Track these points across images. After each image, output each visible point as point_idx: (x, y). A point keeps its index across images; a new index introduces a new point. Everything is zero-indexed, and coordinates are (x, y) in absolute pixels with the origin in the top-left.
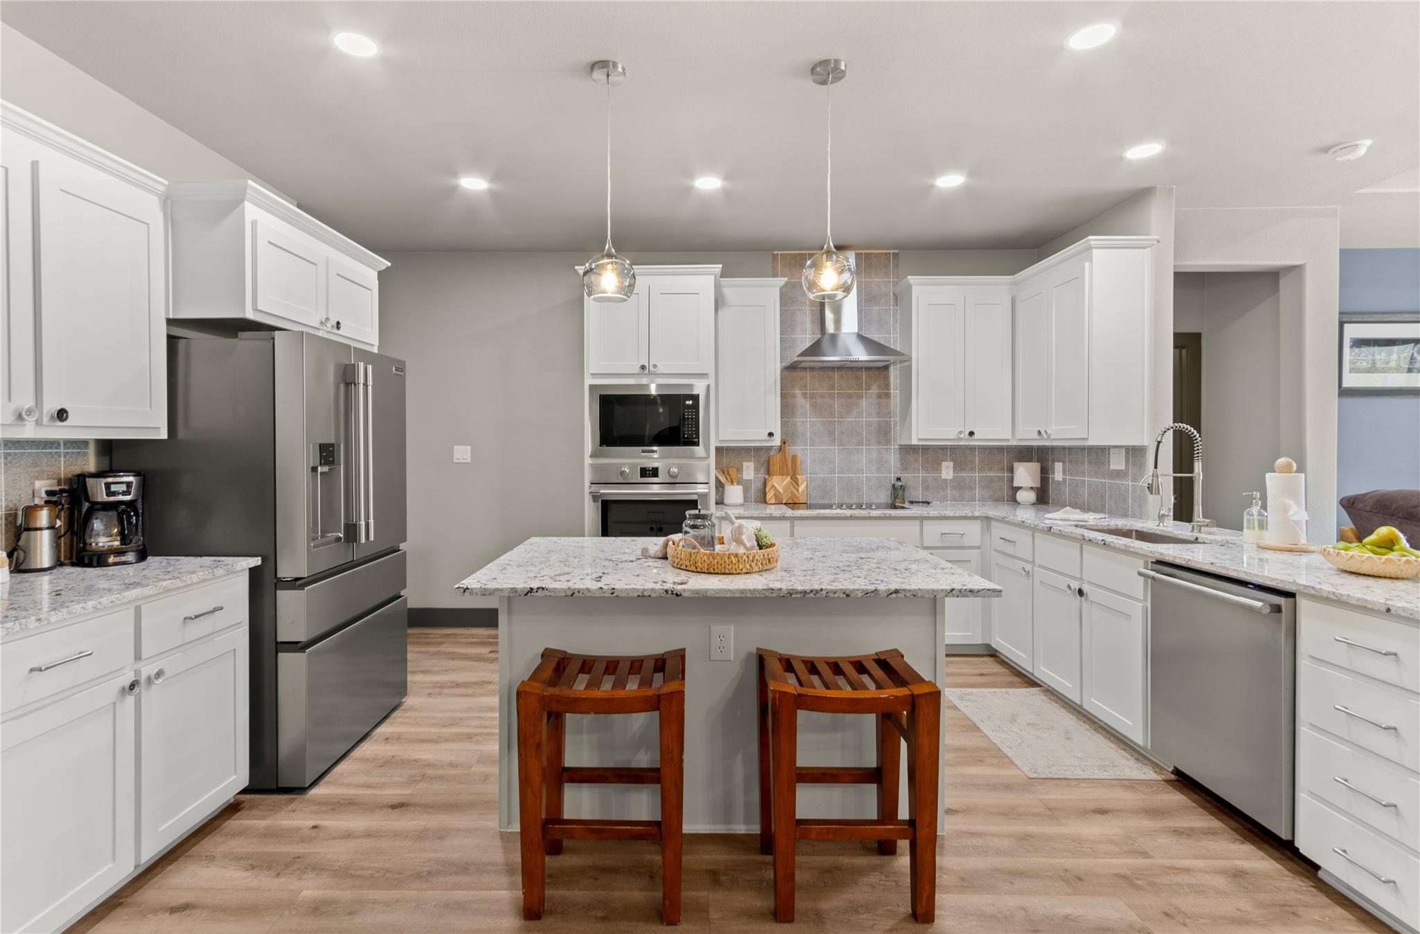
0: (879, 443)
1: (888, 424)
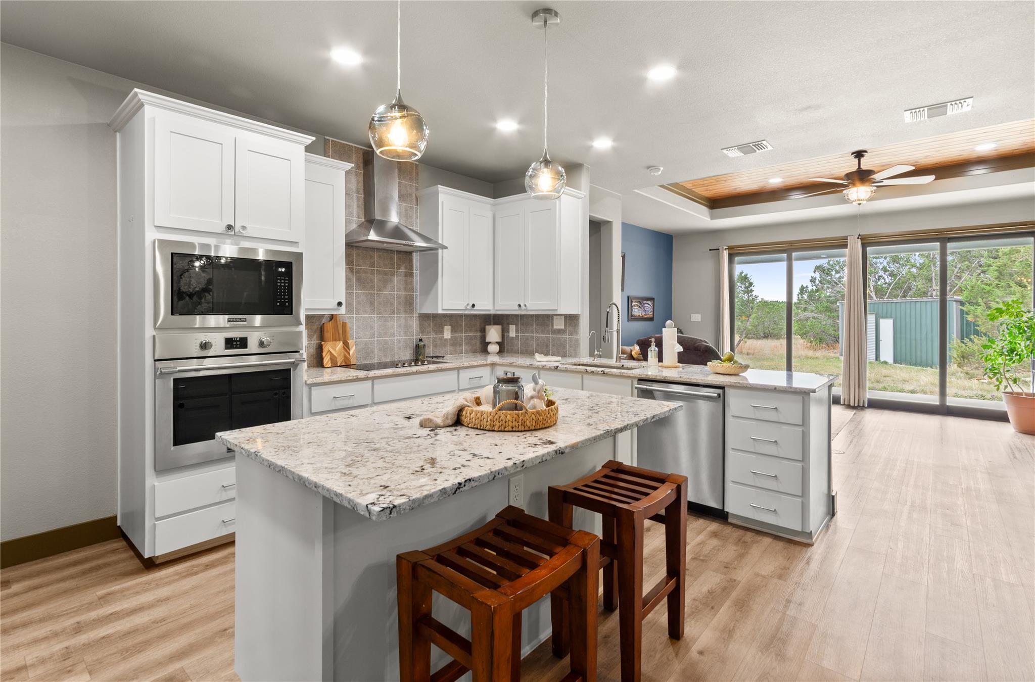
0: (406, 312)
1: (411, 297)
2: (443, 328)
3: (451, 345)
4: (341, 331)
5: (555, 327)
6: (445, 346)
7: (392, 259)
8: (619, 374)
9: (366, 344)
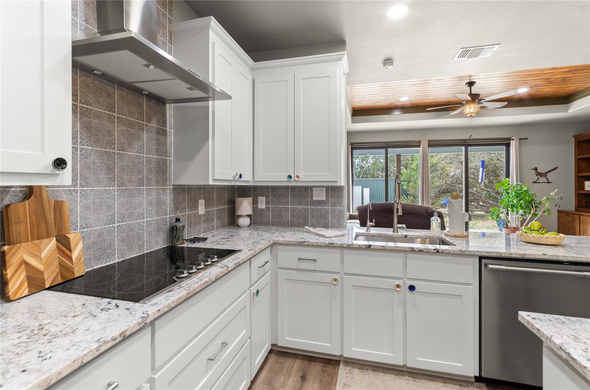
0: (158, 183)
1: (165, 162)
2: (198, 202)
3: (205, 222)
4: (51, 217)
5: (315, 198)
6: (199, 223)
7: (140, 105)
8: (459, 253)
9: (100, 234)
